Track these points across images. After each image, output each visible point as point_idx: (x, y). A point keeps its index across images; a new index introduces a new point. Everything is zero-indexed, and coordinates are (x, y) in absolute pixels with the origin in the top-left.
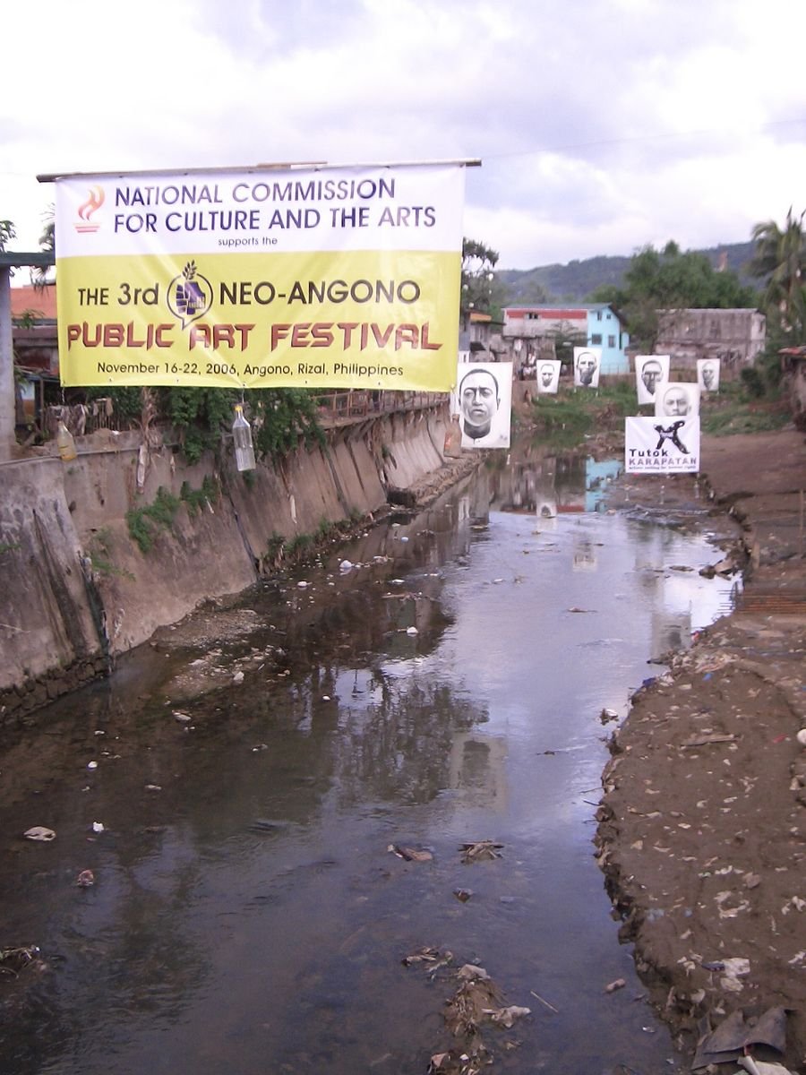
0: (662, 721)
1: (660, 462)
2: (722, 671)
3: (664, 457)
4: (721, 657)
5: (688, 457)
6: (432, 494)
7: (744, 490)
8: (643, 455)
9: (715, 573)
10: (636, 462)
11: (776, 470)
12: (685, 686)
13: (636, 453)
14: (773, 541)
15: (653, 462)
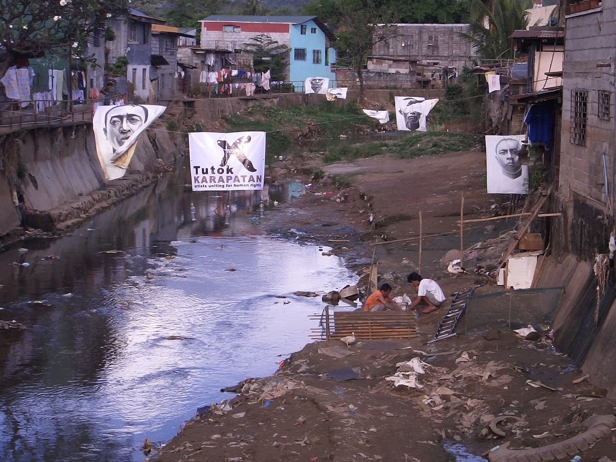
0: (197, 450)
1: (225, 180)
2: (281, 398)
3: (230, 174)
4: (286, 384)
5: (254, 174)
6: (79, 217)
7: (403, 212)
8: (207, 173)
9: (339, 298)
10: (200, 180)
11: (443, 192)
12: (238, 414)
13: (200, 170)
14: (405, 266)
15: (217, 180)
